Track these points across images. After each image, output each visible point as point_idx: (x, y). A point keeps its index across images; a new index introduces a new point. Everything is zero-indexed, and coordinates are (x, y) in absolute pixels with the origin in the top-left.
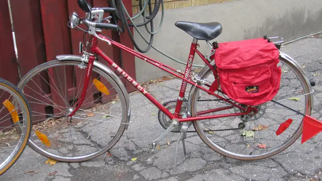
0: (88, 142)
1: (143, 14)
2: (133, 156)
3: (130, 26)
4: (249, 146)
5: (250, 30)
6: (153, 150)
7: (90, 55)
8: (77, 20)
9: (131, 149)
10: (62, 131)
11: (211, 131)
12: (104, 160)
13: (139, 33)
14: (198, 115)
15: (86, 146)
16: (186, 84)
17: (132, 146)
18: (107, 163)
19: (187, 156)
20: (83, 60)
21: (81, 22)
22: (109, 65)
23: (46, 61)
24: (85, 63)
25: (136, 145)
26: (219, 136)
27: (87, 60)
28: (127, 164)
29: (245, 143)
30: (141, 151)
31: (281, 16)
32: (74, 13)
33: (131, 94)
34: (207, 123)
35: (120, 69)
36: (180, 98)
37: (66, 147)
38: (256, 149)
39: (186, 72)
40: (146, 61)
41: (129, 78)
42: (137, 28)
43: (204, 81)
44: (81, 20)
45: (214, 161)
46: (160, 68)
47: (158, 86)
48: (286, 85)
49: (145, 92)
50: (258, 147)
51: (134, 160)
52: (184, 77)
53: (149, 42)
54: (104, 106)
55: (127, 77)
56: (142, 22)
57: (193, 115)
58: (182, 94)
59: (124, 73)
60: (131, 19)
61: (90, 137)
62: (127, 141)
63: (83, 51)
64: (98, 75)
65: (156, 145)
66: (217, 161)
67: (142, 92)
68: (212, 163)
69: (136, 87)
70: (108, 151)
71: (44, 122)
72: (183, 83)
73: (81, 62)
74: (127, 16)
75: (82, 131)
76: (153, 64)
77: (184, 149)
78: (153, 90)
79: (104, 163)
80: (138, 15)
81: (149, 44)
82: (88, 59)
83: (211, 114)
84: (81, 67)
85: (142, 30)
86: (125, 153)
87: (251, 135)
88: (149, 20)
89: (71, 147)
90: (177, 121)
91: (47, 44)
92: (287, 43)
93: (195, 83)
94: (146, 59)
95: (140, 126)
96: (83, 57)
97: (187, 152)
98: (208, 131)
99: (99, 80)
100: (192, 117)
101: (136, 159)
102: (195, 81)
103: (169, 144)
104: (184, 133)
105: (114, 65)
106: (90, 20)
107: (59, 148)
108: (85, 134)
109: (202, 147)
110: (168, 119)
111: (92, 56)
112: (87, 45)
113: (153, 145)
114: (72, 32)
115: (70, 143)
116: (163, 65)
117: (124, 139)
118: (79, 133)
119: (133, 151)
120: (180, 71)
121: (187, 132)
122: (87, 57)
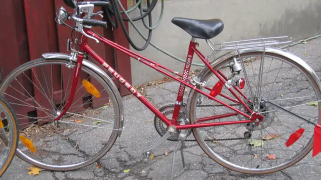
0: (76, 152)
1: (139, 6)
2: (125, 167)
3: (124, 20)
4: (256, 157)
5: (266, 24)
6: (146, 160)
7: (79, 54)
8: (64, 15)
9: (123, 160)
10: (47, 139)
11: (215, 140)
12: (93, 171)
13: (136, 28)
14: (198, 122)
15: (73, 155)
16: (185, 87)
17: (124, 157)
18: (96, 175)
19: (186, 168)
20: (71, 58)
21: (69, 18)
22: (99, 64)
23: (29, 60)
24: (73, 61)
25: (130, 156)
26: (223, 146)
27: (75, 59)
28: (119, 176)
29: (252, 154)
30: (135, 162)
31: (303, 8)
32: (62, 8)
33: (125, 97)
34: (212, 131)
35: (111, 70)
36: (177, 103)
37: (51, 157)
38: (264, 160)
39: (184, 74)
40: (140, 61)
41: (121, 79)
42: (133, 22)
43: (204, 84)
44: (69, 15)
45: (216, 173)
46: (155, 68)
47: (157, 89)
48: (305, 87)
49: (139, 95)
50: (267, 158)
51: (127, 171)
52: (182, 79)
53: (147, 38)
54: (94, 112)
55: (118, 78)
56: (139, 15)
57: (192, 122)
58: (180, 98)
59: (116, 74)
60: (126, 12)
61: (78, 146)
62: (119, 150)
63: (71, 49)
64: (88, 75)
65: (150, 155)
66: (219, 173)
67: (135, 95)
68: (214, 176)
69: (129, 89)
70: (98, 161)
71: (27, 129)
72: (181, 86)
73: (69, 61)
74: (121, 9)
75: (69, 138)
76: (147, 64)
77: (183, 160)
78: (152, 93)
79: (93, 175)
80: (135, 7)
81: (147, 41)
82: (76, 57)
83: (217, 121)
84: (69, 67)
85: (139, 25)
86: (117, 164)
87: (260, 145)
88: (147, 13)
89: (57, 157)
90: (174, 128)
91: (30, 41)
92: (312, 38)
93: (194, 86)
94: (139, 59)
95: (135, 134)
96: (71, 56)
97: (185, 164)
98: (212, 140)
99: (89, 80)
100: (191, 124)
101: (129, 170)
102: (194, 84)
103: (166, 154)
104: (182, 142)
105: (105, 64)
106: (77, 16)
107: (43, 158)
108: (73, 143)
109: (203, 158)
110: (165, 126)
111: (81, 54)
112: (75, 42)
113: (146, 154)
114: (59, 28)
115: (55, 153)
116: (159, 66)
117: (115, 148)
118: (65, 141)
119: (125, 161)
120: (177, 73)
121: (186, 141)
122: (75, 56)
